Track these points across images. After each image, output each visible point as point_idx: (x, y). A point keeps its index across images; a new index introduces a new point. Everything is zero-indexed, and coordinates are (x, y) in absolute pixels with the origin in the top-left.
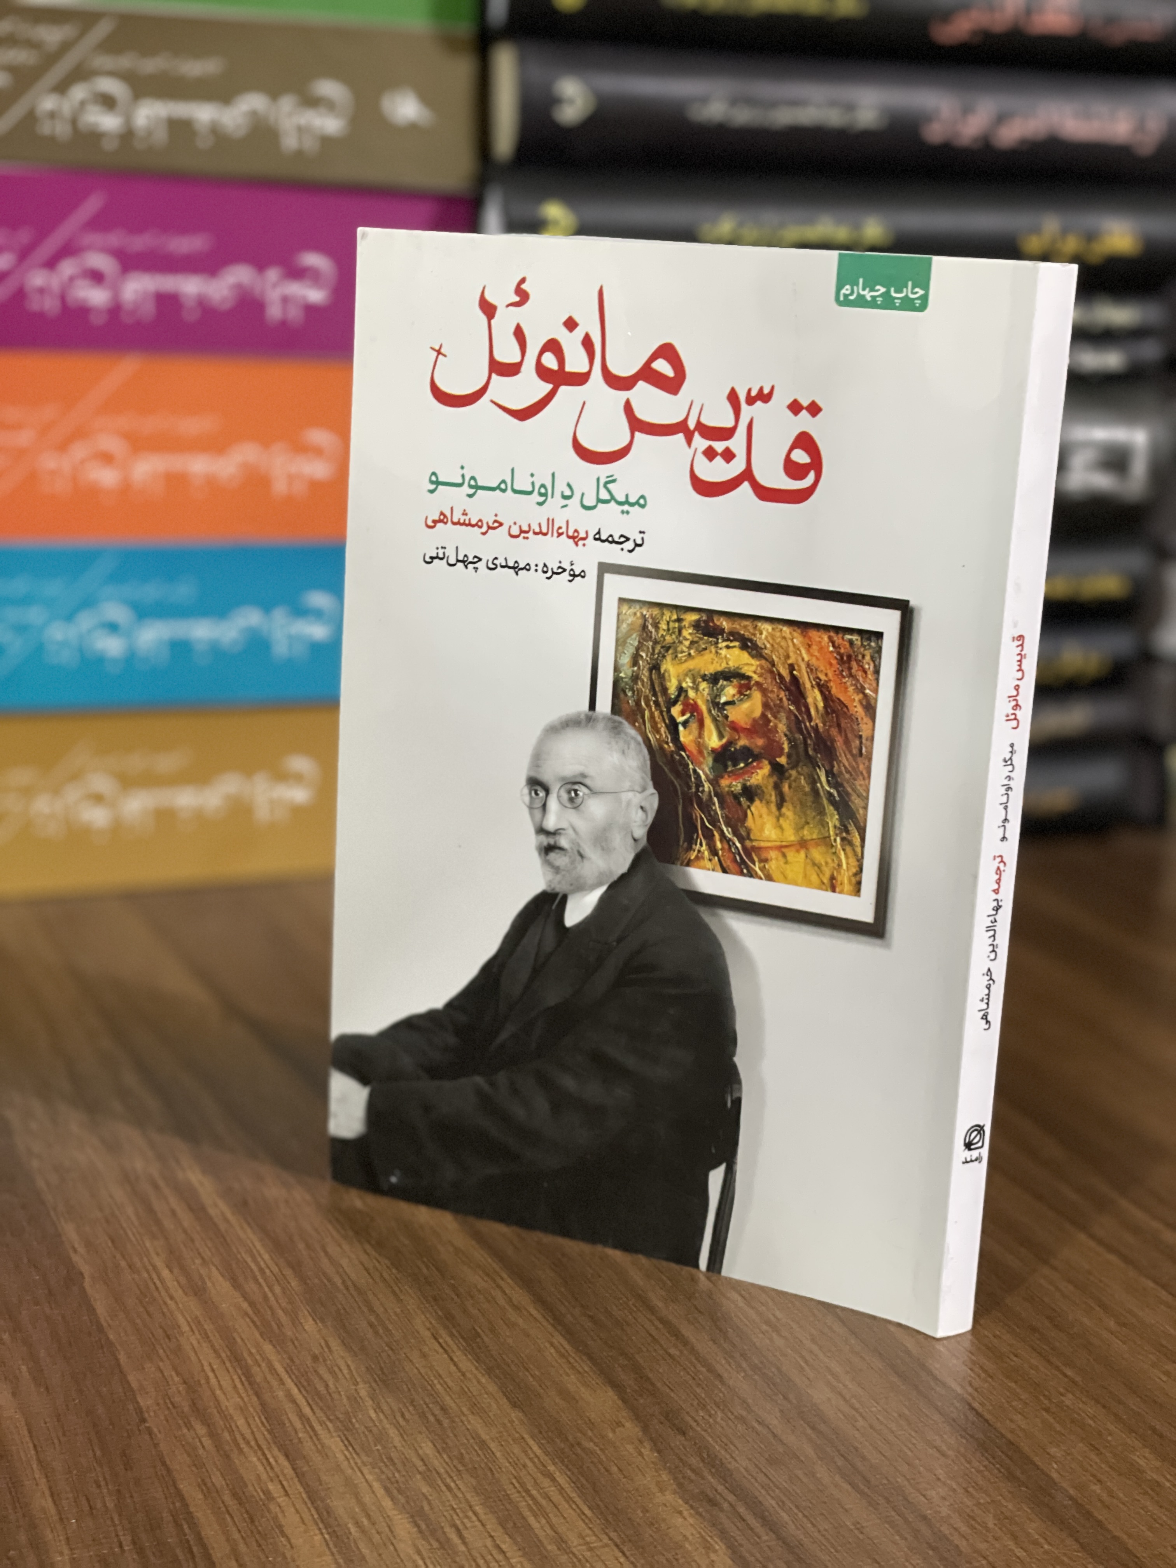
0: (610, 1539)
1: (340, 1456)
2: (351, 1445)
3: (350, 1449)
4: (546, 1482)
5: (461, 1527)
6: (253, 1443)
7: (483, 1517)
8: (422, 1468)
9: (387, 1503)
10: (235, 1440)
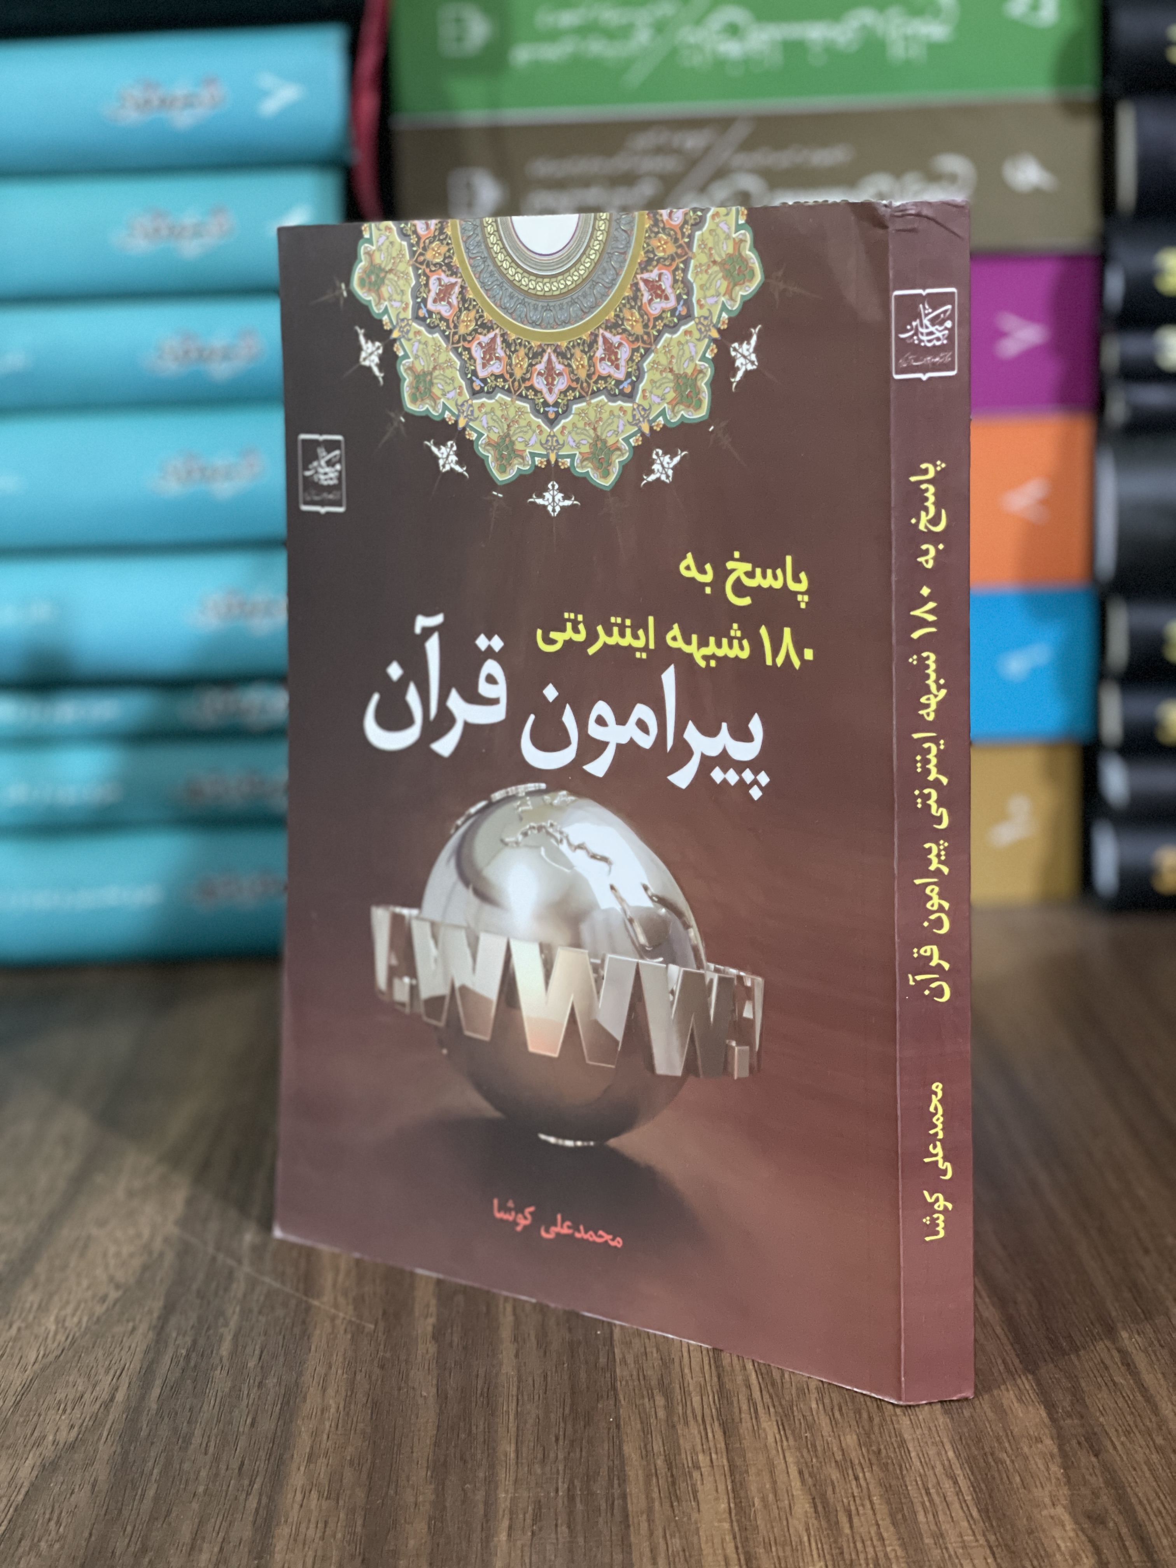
0: (987, 1541)
1: (771, 1440)
2: (784, 1430)
3: (782, 1433)
4: (947, 1485)
5: (854, 1512)
6: (700, 1419)
7: (877, 1507)
8: (839, 1457)
9: (796, 1483)
10: (685, 1414)
